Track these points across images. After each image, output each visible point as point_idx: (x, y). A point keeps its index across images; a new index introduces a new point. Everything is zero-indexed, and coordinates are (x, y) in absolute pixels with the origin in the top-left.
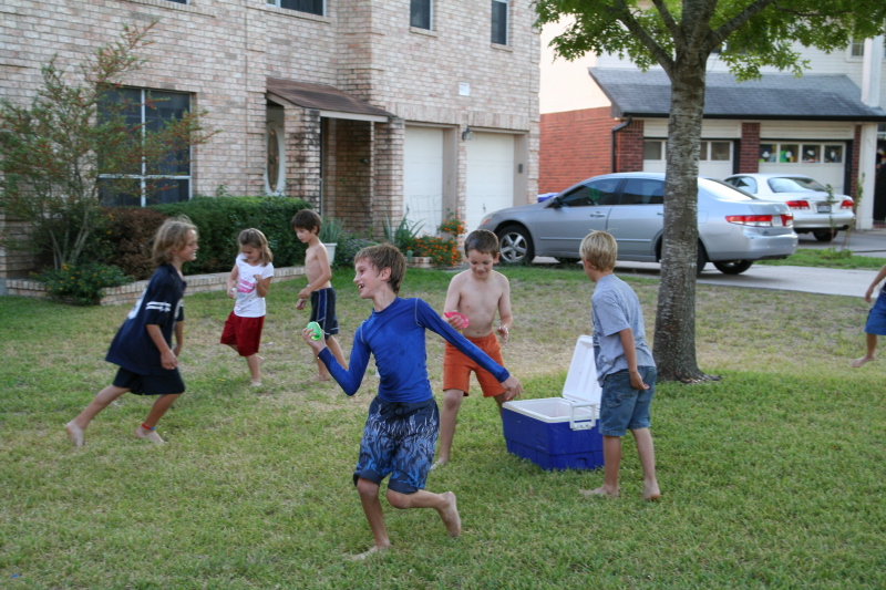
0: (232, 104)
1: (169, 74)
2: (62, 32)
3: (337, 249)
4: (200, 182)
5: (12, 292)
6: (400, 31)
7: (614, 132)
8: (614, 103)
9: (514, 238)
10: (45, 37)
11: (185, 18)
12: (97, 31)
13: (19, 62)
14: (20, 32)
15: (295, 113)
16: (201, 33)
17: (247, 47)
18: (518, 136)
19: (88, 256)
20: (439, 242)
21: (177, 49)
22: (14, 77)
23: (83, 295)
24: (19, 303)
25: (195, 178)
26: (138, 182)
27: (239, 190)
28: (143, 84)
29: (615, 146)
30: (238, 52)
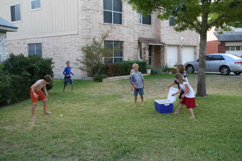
0: (131, 43)
1: (118, 38)
2: (98, 31)
3: (151, 70)
4: (124, 58)
5: (88, 79)
6: (167, 27)
7: (219, 45)
8: (218, 39)
9: (190, 68)
10: (94, 33)
11: (122, 27)
12: (104, 31)
13: (90, 38)
14: (90, 32)
15: (143, 44)
16: (125, 30)
17: (134, 32)
18: (195, 47)
19: (101, 72)
20: (174, 69)
21: (120, 33)
22: (89, 40)
23: (99, 80)
24: (89, 81)
25: (124, 57)
26: (112, 59)
27: (133, 59)
28: (113, 40)
29: (219, 48)
30: (132, 33)
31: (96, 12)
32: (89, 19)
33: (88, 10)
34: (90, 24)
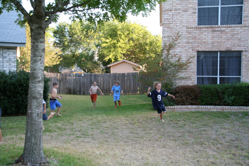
1: (229, 46)
11: (239, 28)
16: (246, 32)
21: (233, 38)
25: (243, 77)
31: (182, 11)
32: (168, 23)
33: (166, 12)
34: (169, 30)
